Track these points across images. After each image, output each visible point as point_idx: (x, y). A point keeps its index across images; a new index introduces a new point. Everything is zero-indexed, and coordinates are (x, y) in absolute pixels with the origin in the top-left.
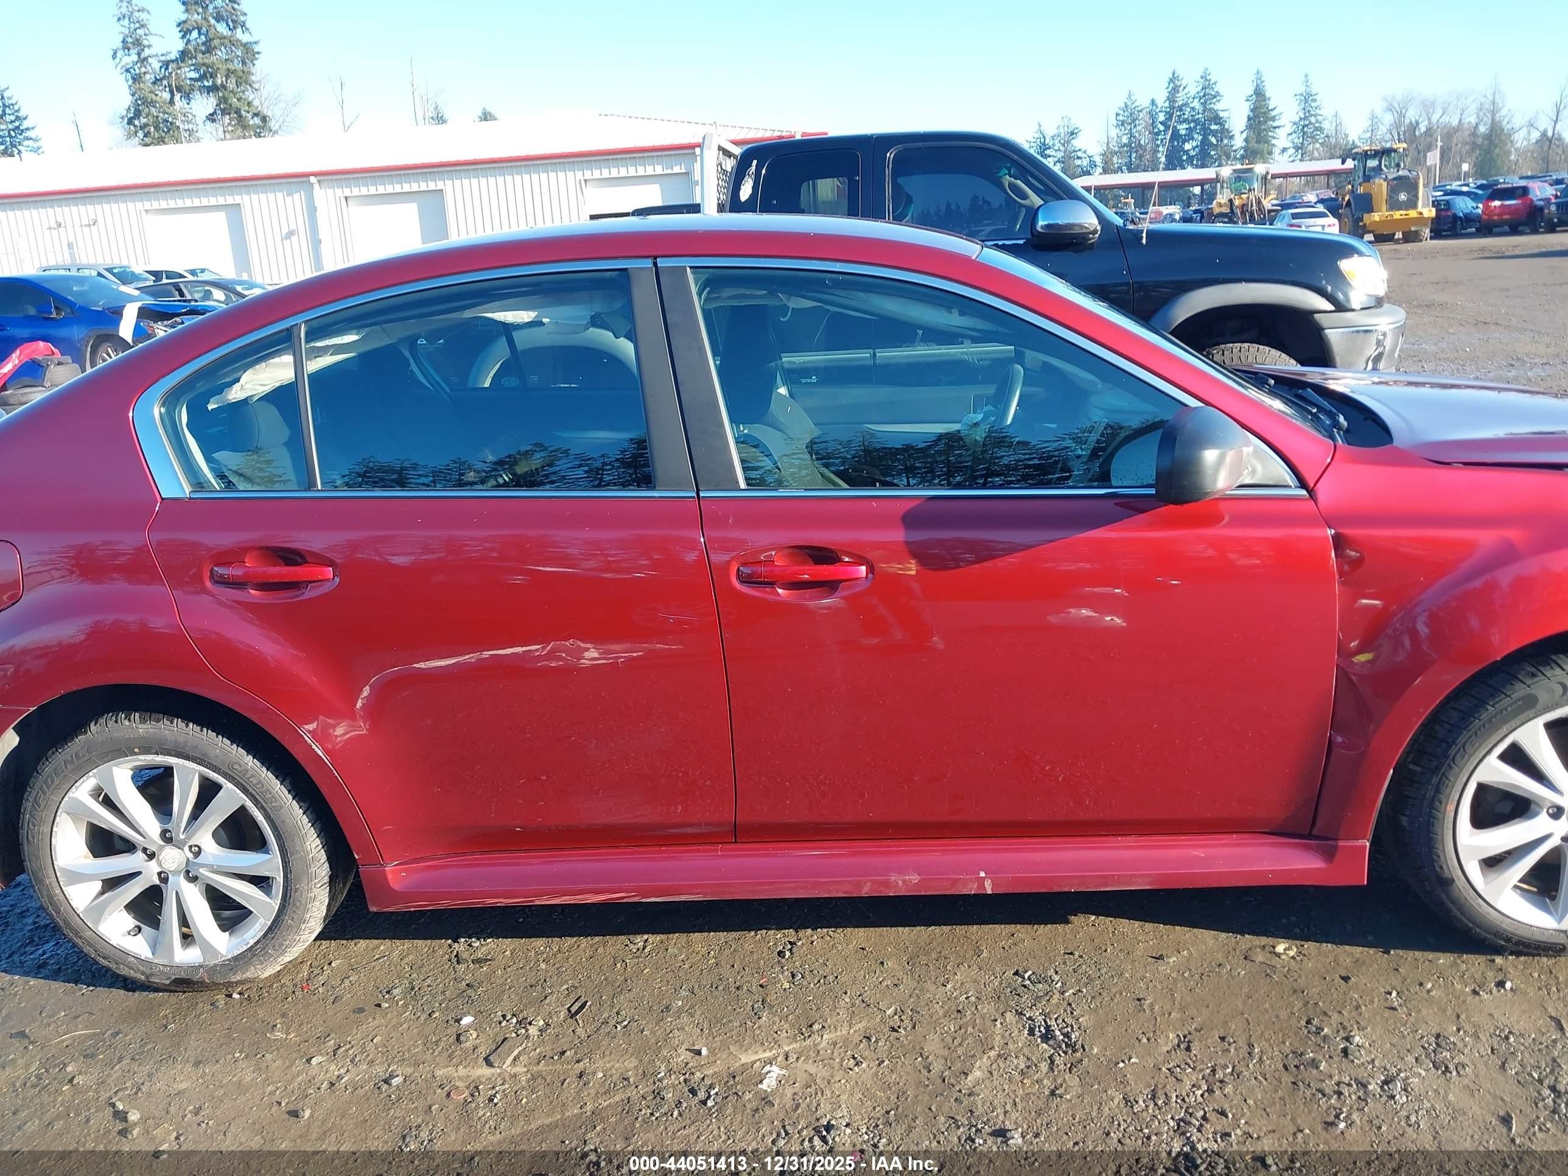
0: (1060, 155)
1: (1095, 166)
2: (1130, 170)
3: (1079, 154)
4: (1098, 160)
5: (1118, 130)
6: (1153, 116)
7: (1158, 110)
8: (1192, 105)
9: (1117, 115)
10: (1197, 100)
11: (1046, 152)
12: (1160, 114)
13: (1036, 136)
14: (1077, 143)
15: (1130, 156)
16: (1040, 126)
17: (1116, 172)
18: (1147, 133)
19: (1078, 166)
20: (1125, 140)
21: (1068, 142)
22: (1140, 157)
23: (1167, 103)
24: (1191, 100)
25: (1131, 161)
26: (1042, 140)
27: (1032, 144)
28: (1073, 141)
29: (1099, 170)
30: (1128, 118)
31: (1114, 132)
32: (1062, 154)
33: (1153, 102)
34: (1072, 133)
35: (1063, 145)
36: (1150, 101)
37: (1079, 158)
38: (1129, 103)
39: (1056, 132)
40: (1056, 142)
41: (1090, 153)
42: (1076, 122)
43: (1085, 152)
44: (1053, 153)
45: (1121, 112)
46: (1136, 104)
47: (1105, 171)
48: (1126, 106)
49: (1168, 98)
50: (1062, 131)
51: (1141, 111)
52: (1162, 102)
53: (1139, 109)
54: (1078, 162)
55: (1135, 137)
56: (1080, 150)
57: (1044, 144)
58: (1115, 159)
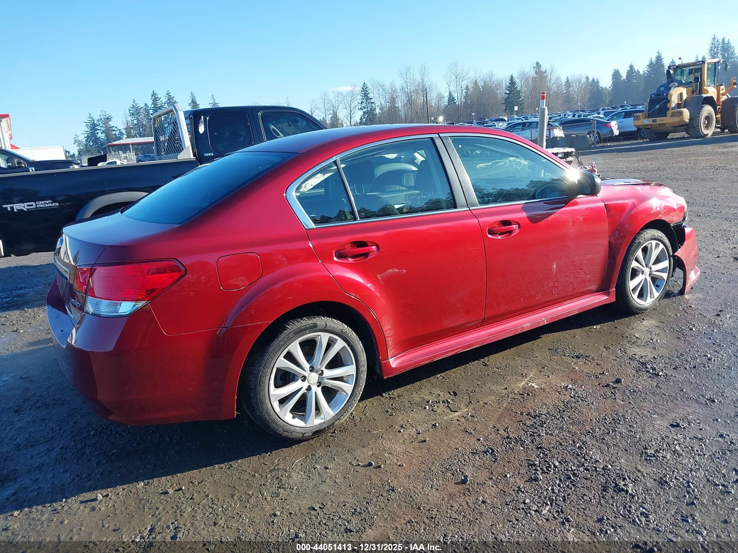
0: (103, 129)
1: (123, 134)
2: (141, 136)
3: (113, 128)
4: (124, 131)
5: (131, 118)
6: (147, 111)
7: (149, 108)
8: (164, 107)
9: (130, 110)
10: (167, 104)
11: (96, 128)
12: (151, 110)
13: (89, 119)
14: (111, 123)
15: (139, 130)
16: (90, 115)
17: (134, 137)
18: (146, 119)
19: (114, 134)
20: (135, 122)
21: (107, 123)
22: (145, 130)
23: (153, 106)
24: (163, 104)
25: (140, 132)
26: (93, 121)
27: (88, 124)
28: (109, 122)
29: (125, 136)
30: (135, 111)
31: (129, 118)
32: (105, 129)
33: (146, 104)
34: (108, 119)
35: (104, 124)
36: (144, 104)
37: (114, 130)
38: (135, 105)
39: (99, 118)
40: (100, 123)
41: (119, 128)
42: (109, 113)
43: (116, 128)
44: (100, 128)
45: (131, 109)
46: (138, 105)
47: (129, 137)
48: (133, 106)
49: (153, 104)
50: (102, 117)
51: (141, 109)
52: (150, 104)
53: (140, 107)
54: (114, 132)
55: (140, 121)
56: (113, 127)
57: (94, 123)
58: (132, 131)
